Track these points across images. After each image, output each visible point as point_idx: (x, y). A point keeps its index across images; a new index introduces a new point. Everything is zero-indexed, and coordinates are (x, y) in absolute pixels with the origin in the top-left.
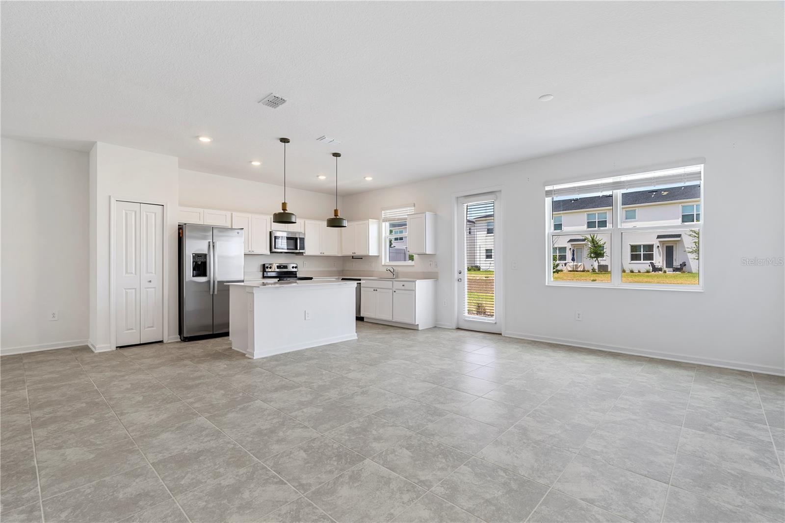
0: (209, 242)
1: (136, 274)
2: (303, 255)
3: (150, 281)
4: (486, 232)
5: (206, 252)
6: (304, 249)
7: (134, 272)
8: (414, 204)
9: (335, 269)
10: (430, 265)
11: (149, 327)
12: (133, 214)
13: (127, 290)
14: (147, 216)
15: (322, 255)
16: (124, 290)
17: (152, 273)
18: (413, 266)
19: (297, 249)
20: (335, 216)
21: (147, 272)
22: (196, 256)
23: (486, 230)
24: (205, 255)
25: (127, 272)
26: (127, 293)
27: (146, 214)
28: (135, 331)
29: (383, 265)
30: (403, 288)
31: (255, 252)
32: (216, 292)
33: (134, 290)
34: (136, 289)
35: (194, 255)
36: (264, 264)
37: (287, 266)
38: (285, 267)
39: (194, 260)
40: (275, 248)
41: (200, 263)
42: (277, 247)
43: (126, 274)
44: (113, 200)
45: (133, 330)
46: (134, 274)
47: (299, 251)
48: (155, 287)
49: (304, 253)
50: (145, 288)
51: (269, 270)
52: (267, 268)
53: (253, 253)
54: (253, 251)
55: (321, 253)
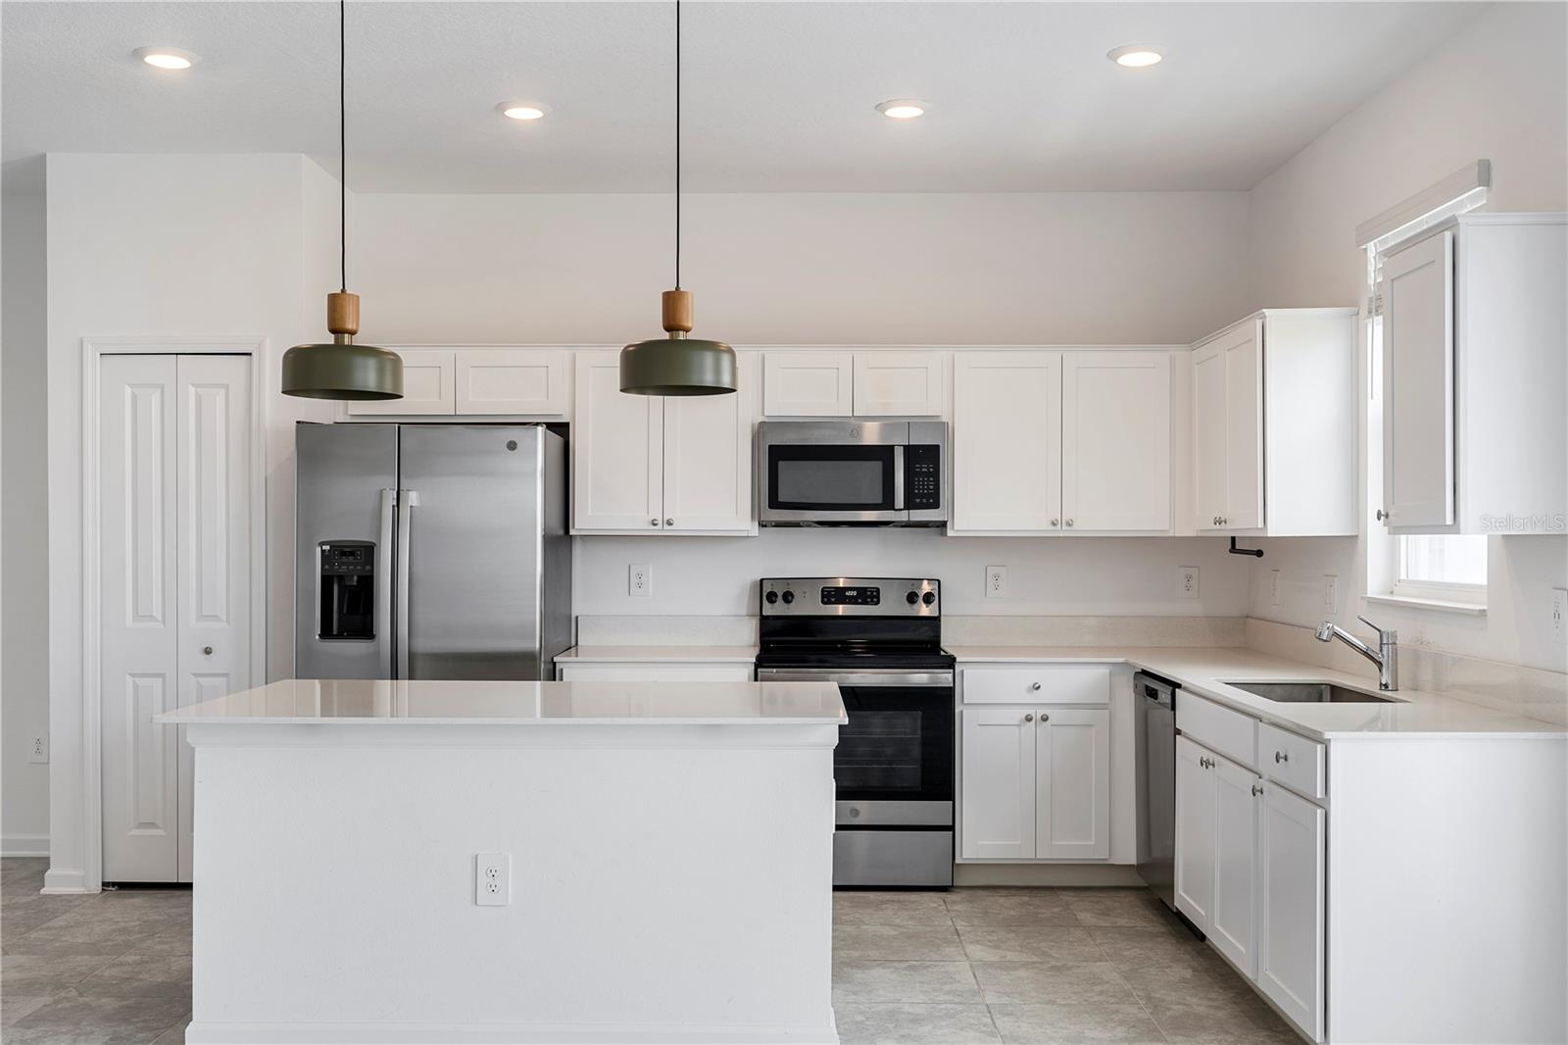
0: (383, 494)
1: (164, 621)
2: (944, 534)
3: (208, 651)
5: (365, 535)
6: (936, 505)
7: (158, 616)
9: (1193, 608)
12: (155, 399)
13: (138, 680)
14: (200, 398)
15: (1063, 532)
16: (129, 679)
17: (215, 618)
18: (1484, 614)
19: (888, 503)
21: (201, 617)
22: (336, 551)
24: (366, 549)
25: (136, 614)
26: (136, 687)
27: (197, 393)
28: (160, 832)
29: (1368, 601)
31: (682, 526)
33: (158, 680)
34: (162, 676)
35: (324, 547)
36: (762, 580)
37: (878, 590)
38: (867, 594)
39: (327, 567)
40: (775, 503)
41: (355, 584)
42: (782, 498)
43: (134, 620)
44: (91, 355)
45: (157, 827)
46: (158, 621)
47: (903, 516)
48: (225, 675)
49: (943, 525)
50: (195, 675)
51: (778, 609)
52: (772, 597)
53: (668, 531)
54: (670, 524)
55: (1054, 524)
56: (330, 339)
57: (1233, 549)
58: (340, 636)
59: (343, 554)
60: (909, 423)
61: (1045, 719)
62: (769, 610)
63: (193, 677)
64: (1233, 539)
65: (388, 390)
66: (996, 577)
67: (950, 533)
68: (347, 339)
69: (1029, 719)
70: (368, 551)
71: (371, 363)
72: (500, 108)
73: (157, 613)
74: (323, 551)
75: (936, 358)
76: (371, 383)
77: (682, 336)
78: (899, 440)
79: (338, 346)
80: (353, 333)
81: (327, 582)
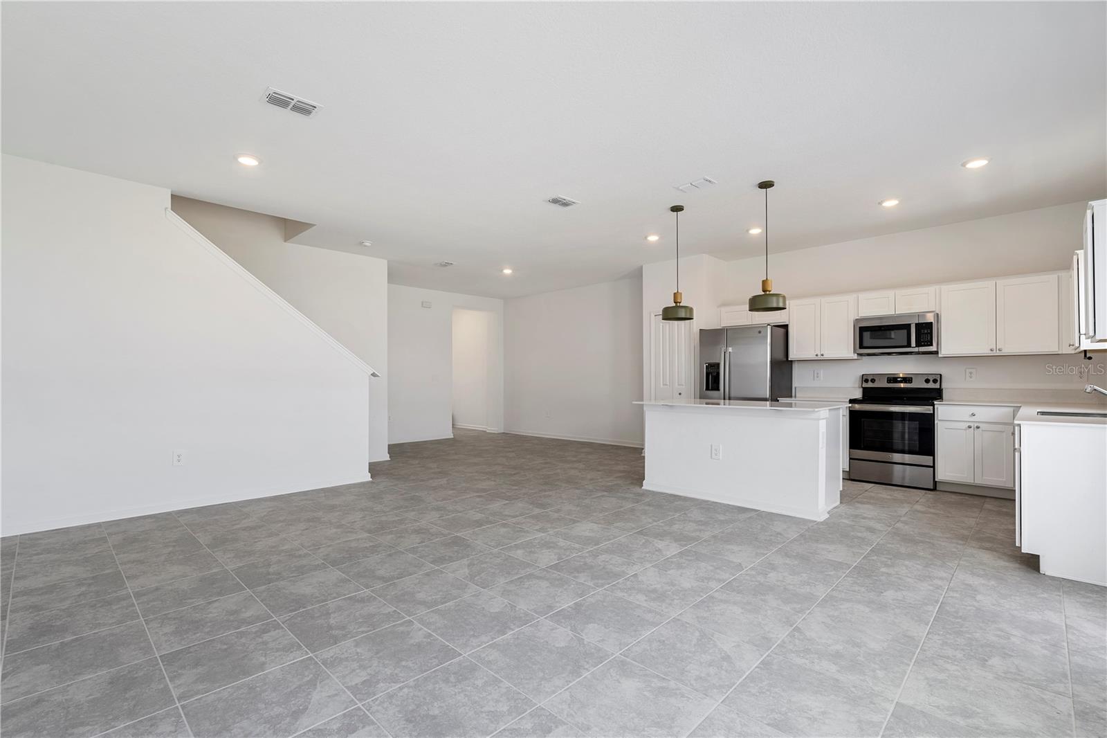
2: (937, 356)
3: (680, 394)
6: (932, 345)
15: (996, 353)
19: (909, 345)
20: (763, 291)
21: (678, 384)
22: (709, 366)
31: (827, 356)
35: (706, 364)
36: (863, 375)
37: (912, 378)
38: (907, 380)
39: (707, 370)
40: (861, 347)
41: (714, 375)
42: (865, 345)
44: (653, 316)
46: (668, 385)
47: (916, 349)
49: (936, 353)
51: (870, 385)
52: (866, 381)
53: (822, 358)
54: (822, 355)
55: (991, 350)
56: (674, 305)
58: (712, 390)
59: (711, 366)
60: (919, 315)
61: (978, 427)
62: (865, 385)
65: (688, 317)
66: (971, 373)
67: (940, 355)
68: (678, 304)
69: (970, 427)
70: (718, 365)
71: (683, 310)
72: (748, 231)
73: (668, 383)
74: (706, 366)
75: (931, 289)
76: (683, 315)
77: (768, 293)
78: (913, 322)
79: (676, 306)
80: (680, 303)
81: (708, 375)
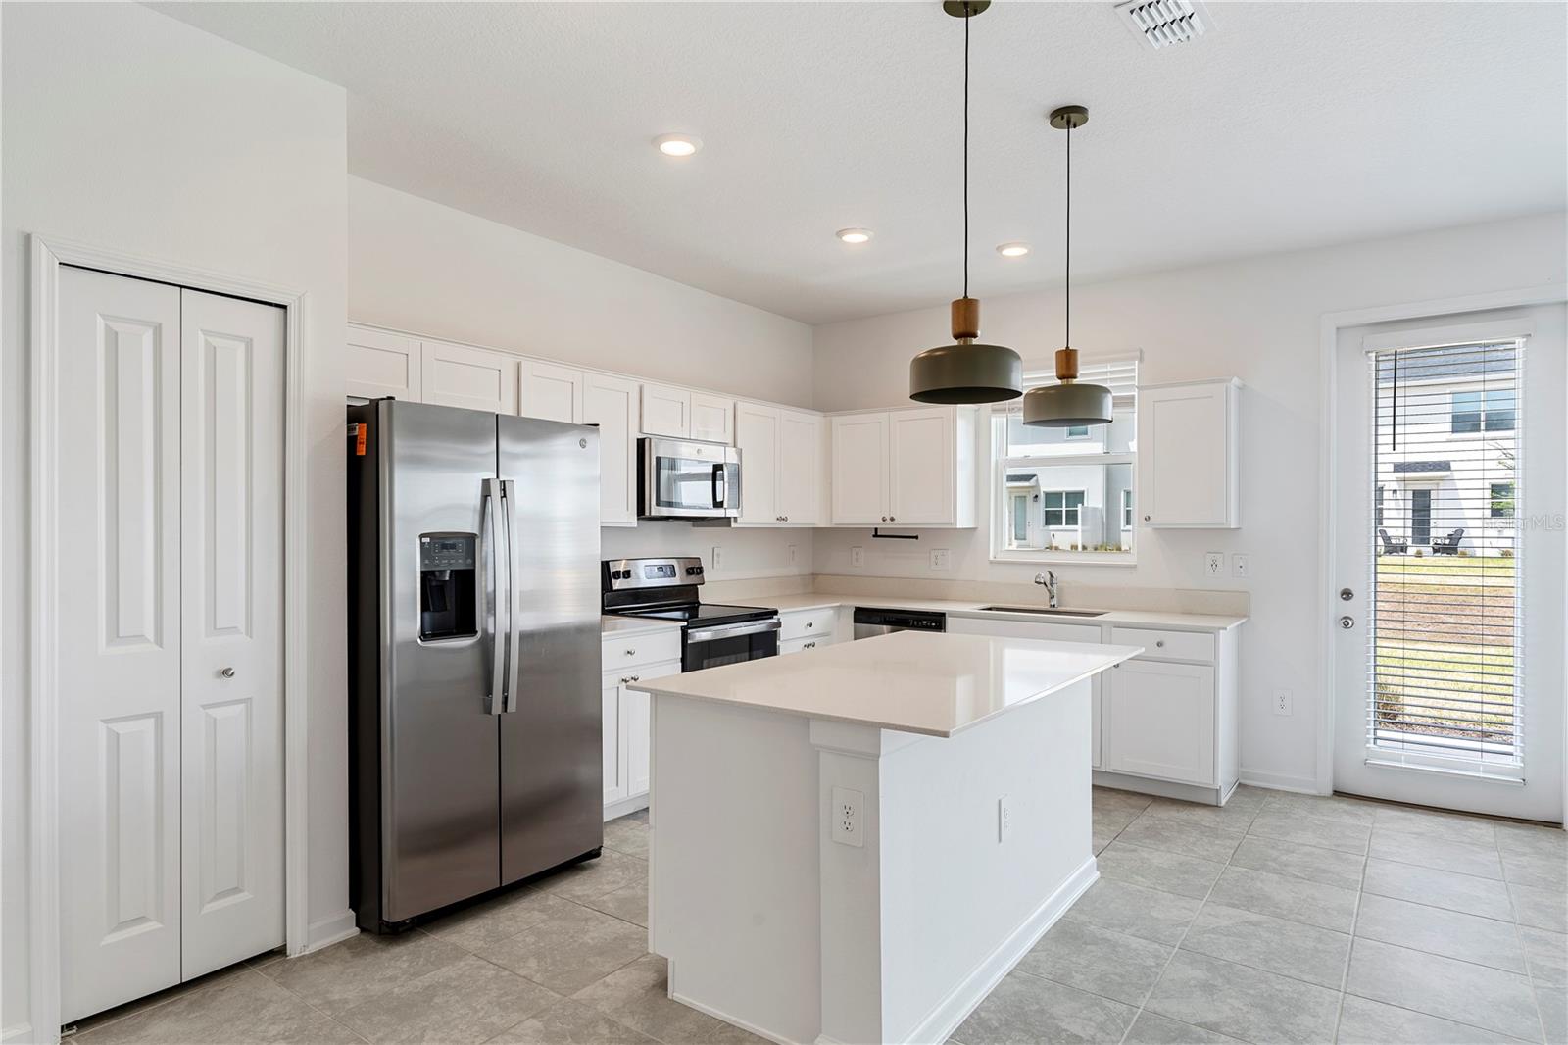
0: (486, 483)
1: (159, 641)
3: (226, 673)
4: (1449, 427)
5: (469, 526)
7: (150, 635)
8: (1141, 351)
10: (1214, 565)
11: (219, 896)
12: (148, 337)
13: (115, 727)
14: (212, 353)
15: (781, 525)
16: (101, 726)
17: (233, 630)
18: (1135, 566)
21: (214, 628)
22: (437, 544)
23: (1449, 418)
24: (470, 540)
25: (115, 635)
26: (115, 740)
27: (207, 347)
28: (156, 925)
29: (991, 562)
30: (1158, 652)
32: (512, 706)
33: (149, 724)
34: (158, 717)
35: (424, 540)
37: (674, 567)
39: (427, 561)
40: (659, 501)
41: (447, 579)
42: (663, 498)
43: (109, 642)
45: (150, 920)
46: (149, 641)
48: (247, 701)
50: (204, 707)
51: (623, 584)
52: (616, 575)
55: (778, 520)
57: (876, 536)
59: (444, 547)
62: (616, 585)
63: (201, 709)
64: (876, 529)
66: (718, 555)
67: (734, 525)
70: (469, 543)
73: (148, 630)
74: (422, 544)
